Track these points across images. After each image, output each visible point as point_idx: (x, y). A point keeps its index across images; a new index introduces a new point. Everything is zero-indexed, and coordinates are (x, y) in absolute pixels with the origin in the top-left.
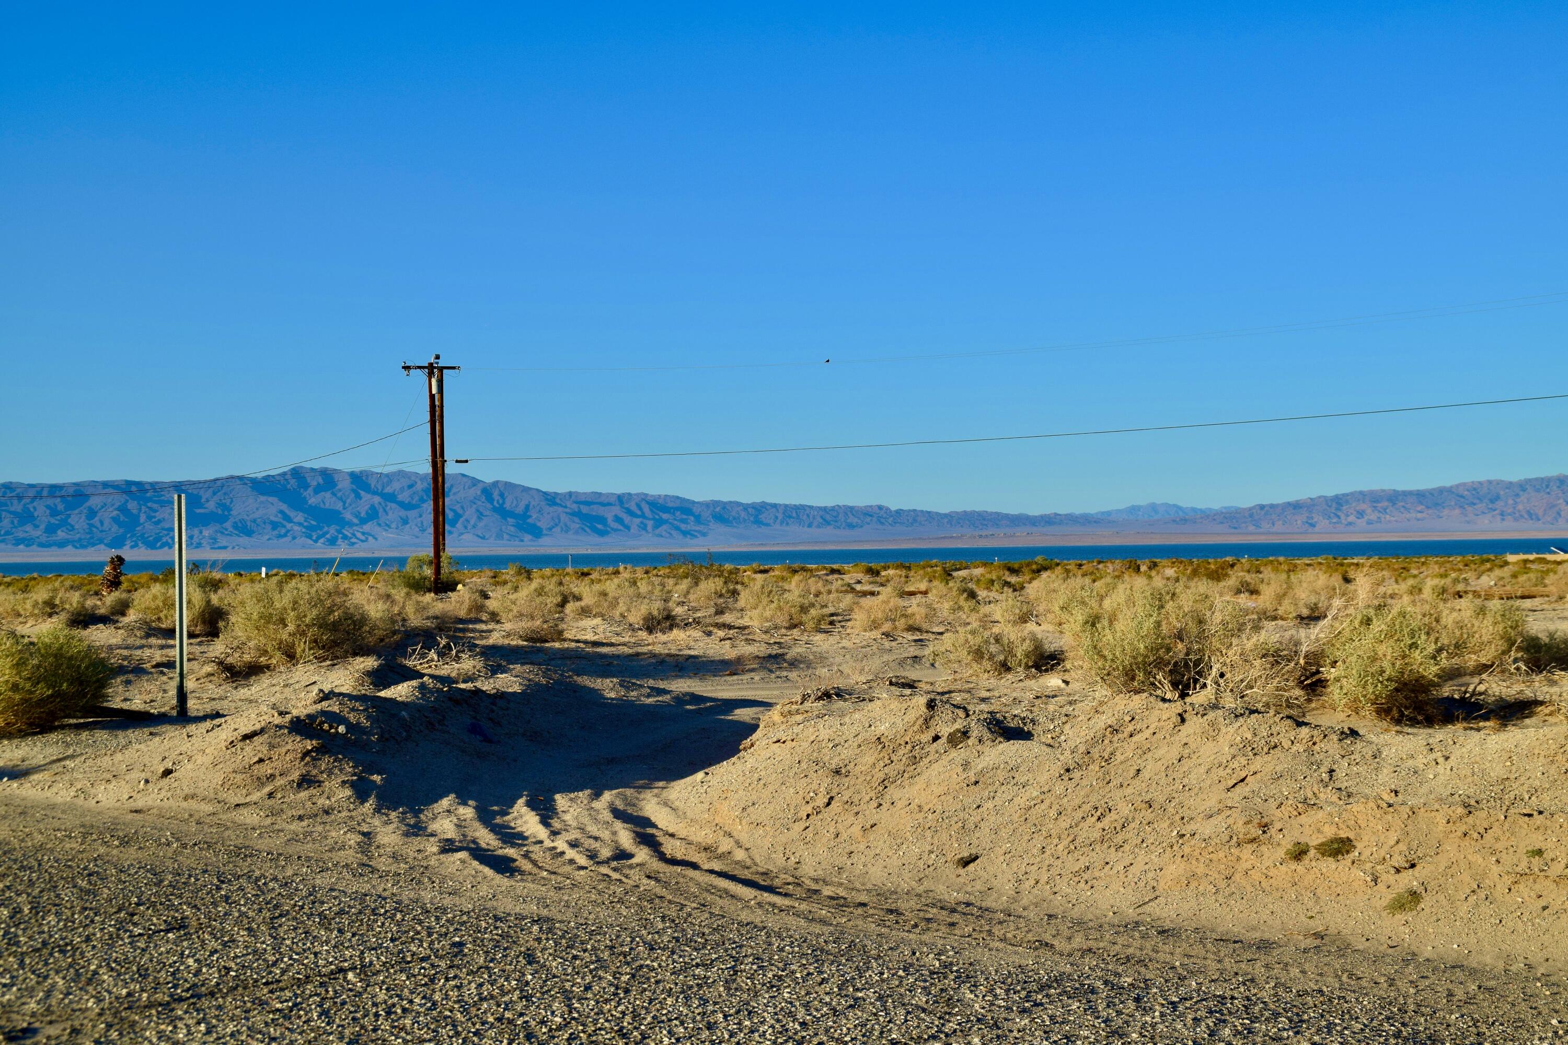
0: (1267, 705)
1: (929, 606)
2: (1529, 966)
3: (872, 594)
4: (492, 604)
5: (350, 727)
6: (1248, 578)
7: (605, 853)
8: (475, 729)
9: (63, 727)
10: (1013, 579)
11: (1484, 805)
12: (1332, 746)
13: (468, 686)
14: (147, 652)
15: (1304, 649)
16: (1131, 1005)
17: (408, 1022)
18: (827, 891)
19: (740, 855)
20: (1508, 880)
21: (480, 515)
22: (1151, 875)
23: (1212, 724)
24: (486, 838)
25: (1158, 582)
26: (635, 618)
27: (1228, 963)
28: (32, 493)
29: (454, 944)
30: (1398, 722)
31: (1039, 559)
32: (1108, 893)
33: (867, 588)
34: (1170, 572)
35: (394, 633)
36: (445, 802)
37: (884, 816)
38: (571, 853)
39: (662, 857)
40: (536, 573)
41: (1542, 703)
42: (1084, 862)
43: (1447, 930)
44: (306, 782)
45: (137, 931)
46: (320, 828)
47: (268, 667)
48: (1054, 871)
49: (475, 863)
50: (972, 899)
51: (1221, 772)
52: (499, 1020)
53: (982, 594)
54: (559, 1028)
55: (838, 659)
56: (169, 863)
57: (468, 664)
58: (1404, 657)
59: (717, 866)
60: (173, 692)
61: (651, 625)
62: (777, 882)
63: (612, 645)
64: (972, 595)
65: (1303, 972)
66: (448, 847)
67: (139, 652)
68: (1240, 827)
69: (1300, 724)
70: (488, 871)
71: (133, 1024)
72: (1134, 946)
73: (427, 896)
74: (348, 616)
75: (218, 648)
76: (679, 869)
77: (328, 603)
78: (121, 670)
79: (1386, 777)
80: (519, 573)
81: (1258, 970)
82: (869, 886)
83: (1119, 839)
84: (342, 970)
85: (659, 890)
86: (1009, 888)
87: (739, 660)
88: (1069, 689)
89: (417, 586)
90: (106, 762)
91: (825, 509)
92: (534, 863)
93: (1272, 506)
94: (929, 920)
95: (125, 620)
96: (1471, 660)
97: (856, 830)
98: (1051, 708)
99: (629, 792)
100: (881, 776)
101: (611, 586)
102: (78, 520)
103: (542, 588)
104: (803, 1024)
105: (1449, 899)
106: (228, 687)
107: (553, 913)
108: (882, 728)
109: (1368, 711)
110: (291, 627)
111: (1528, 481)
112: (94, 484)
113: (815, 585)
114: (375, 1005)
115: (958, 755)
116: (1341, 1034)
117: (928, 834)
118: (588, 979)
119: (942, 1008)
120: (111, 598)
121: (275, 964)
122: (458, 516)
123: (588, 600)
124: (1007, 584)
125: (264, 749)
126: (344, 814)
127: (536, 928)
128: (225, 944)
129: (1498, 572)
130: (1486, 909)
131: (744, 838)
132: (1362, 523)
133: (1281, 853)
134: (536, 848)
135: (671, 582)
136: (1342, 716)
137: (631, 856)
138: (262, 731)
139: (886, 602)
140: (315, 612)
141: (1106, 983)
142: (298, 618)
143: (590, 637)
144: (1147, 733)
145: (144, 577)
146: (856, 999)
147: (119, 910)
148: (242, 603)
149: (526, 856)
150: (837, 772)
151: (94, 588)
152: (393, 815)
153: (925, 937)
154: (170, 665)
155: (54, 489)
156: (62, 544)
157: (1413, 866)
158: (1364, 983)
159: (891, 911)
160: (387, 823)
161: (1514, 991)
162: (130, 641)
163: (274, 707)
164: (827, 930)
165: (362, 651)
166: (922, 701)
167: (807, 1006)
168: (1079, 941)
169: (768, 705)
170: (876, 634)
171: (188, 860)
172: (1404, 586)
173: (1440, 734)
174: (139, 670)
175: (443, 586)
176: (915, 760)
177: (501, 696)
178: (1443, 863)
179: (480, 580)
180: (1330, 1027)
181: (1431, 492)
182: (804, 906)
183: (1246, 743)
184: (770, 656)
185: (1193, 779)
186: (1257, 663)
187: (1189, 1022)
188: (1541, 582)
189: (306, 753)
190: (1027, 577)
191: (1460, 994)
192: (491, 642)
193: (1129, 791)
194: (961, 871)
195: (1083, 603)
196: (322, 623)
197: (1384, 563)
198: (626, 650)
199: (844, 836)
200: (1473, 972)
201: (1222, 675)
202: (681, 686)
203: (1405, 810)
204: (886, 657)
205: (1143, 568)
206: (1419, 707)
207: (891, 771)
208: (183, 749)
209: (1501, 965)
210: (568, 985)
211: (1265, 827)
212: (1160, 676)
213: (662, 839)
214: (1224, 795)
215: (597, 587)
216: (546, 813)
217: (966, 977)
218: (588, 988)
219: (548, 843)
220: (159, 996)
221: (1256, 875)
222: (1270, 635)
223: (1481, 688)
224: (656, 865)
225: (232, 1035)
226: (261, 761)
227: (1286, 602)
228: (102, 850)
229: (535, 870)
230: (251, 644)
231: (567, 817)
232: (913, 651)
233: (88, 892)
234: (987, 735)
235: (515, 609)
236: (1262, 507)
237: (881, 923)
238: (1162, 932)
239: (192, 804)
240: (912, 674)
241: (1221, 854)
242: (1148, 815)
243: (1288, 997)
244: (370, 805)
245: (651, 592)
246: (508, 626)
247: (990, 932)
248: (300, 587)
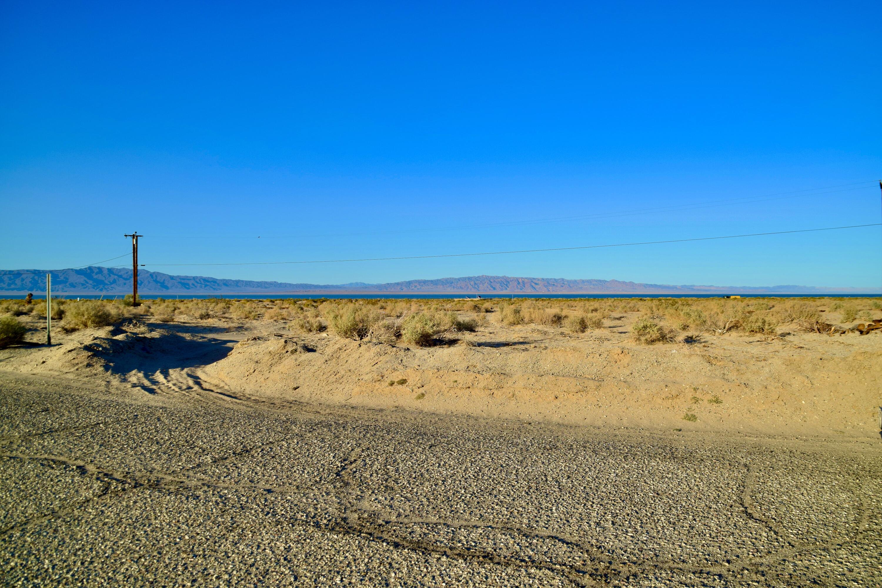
0: (385, 341)
1: (289, 312)
2: (452, 413)
3: (272, 308)
4: (151, 310)
5: (103, 348)
6: (383, 304)
7: (184, 387)
8: (144, 349)
9: (10, 348)
10: (315, 304)
11: (442, 369)
12: (402, 353)
13: (142, 336)
14: (39, 324)
15: (396, 325)
16: (342, 429)
17: (119, 439)
18: (253, 398)
19: (226, 387)
20: (448, 389)
21: (149, 282)
22: (350, 391)
23: (369, 347)
24: (147, 383)
25: (357, 305)
26: (197, 315)
27: (371, 416)
28: (3, 273)
29: (135, 415)
30: (421, 346)
31: (323, 298)
32: (337, 397)
33: (270, 306)
34: (361, 303)
35: (120, 319)
36: (134, 372)
37: (271, 375)
38: (173, 387)
39: (202, 388)
40: (167, 301)
41: (460, 340)
42: (331, 388)
43: (431, 404)
44: (89, 365)
45: (32, 412)
46: (93, 380)
47: (78, 329)
48: (322, 391)
49: (143, 391)
50: (297, 399)
51: (371, 361)
52: (148, 438)
53: (305, 308)
54: (167, 440)
55: (260, 328)
56: (44, 391)
57: (143, 329)
58: (423, 327)
59: (219, 391)
60: (46, 337)
61: (202, 317)
62: (238, 396)
63: (189, 323)
64: (302, 309)
65: (391, 417)
66: (134, 386)
67: (36, 324)
68: (375, 377)
69: (393, 347)
70: (147, 393)
71: (30, 440)
72: (344, 412)
73: (127, 401)
74: (105, 314)
75: (62, 323)
76: (207, 392)
77: (98, 309)
78: (30, 330)
79: (416, 362)
80: (161, 301)
81: (379, 417)
82: (266, 396)
83: (341, 381)
84: (98, 424)
85: (201, 398)
86: (308, 396)
87: (229, 328)
88: (328, 337)
89: (128, 304)
90: (23, 359)
91: (258, 282)
92: (162, 390)
93: (391, 284)
94: (283, 406)
95: (32, 314)
96: (442, 328)
97: (262, 380)
98: (322, 343)
99: (193, 368)
100: (270, 363)
101: (190, 305)
102: (18, 282)
103: (168, 305)
104: (243, 438)
105: (432, 395)
106: (65, 335)
107: (166, 405)
108: (271, 349)
109: (413, 343)
110: (86, 317)
111: (460, 278)
112: (24, 270)
113: (254, 305)
114: (109, 434)
115: (294, 357)
116: (400, 434)
117: (284, 380)
118: (177, 425)
119: (286, 432)
120: (28, 307)
121: (77, 422)
122: (142, 283)
123: (183, 309)
124: (313, 306)
125: (75, 355)
126: (101, 375)
127: (161, 410)
128: (61, 416)
129: (452, 304)
130: (442, 397)
131: (228, 382)
132: (416, 289)
133: (387, 384)
134: (162, 386)
135: (209, 304)
136: (406, 344)
137: (192, 388)
138: (74, 349)
139: (276, 311)
140: (93, 312)
141: (335, 423)
142: (88, 314)
143: (183, 321)
144: (350, 350)
145: (39, 300)
146: (260, 430)
147: (27, 405)
148: (70, 309)
149: (159, 388)
150: (257, 362)
151: (23, 303)
152: (117, 376)
153: (282, 411)
154: (46, 328)
155: (11, 272)
156: (13, 289)
157: (423, 386)
158: (408, 420)
159: (272, 404)
160: (115, 378)
161: (447, 420)
162: (34, 320)
163: (79, 342)
164: (252, 409)
165: (108, 324)
166: (283, 340)
167: (245, 432)
168: (328, 411)
169: (237, 342)
170: (272, 320)
171: (50, 390)
172: (426, 307)
173: (432, 349)
174: (36, 330)
175: (136, 304)
176: (280, 358)
177: (153, 339)
178: (431, 385)
179: (148, 302)
180: (397, 432)
181: (435, 281)
182: (245, 403)
183: (378, 352)
184: (239, 327)
185: (362, 363)
186: (383, 329)
187: (358, 433)
188: (462, 306)
189: (89, 356)
190: (319, 304)
191: (433, 421)
192: (151, 322)
193: (344, 367)
194: (294, 391)
195: (333, 311)
196: (96, 316)
197: (422, 301)
198: (194, 325)
199: (259, 381)
200: (437, 415)
201: (373, 333)
202: (211, 336)
203: (421, 371)
204: (275, 327)
205: (353, 301)
206: (427, 341)
207: (273, 362)
208: (49, 355)
209: (445, 412)
210: (170, 427)
211: (382, 377)
212: (355, 333)
213: (202, 383)
214: (371, 368)
215: (186, 305)
216: (166, 375)
217: (294, 423)
218: (177, 428)
219: (166, 384)
220: (39, 432)
221: (380, 390)
222: (387, 322)
223: (444, 336)
224: (200, 391)
225: (62, 443)
226: (74, 359)
227: (393, 312)
228: (22, 386)
229: (162, 393)
230: (73, 322)
231: (173, 376)
232: (283, 326)
233: (17, 400)
234: (303, 351)
235: (159, 312)
236: (388, 284)
237: (269, 407)
238: (352, 408)
239: (52, 372)
240: (281, 332)
241: (370, 385)
242: (349, 374)
243: (387, 425)
244: (109, 372)
245: (203, 307)
246: (156, 317)
247: (302, 409)
248: (90, 304)
